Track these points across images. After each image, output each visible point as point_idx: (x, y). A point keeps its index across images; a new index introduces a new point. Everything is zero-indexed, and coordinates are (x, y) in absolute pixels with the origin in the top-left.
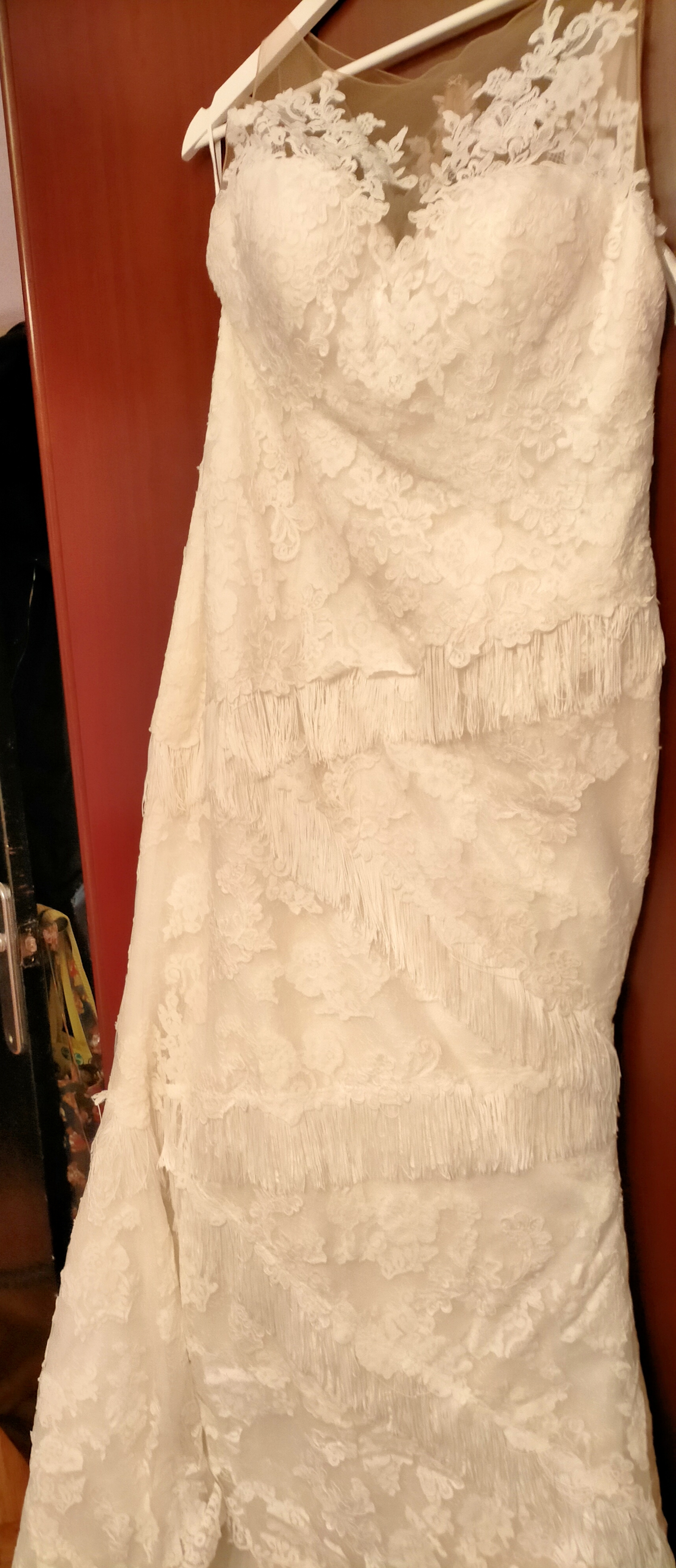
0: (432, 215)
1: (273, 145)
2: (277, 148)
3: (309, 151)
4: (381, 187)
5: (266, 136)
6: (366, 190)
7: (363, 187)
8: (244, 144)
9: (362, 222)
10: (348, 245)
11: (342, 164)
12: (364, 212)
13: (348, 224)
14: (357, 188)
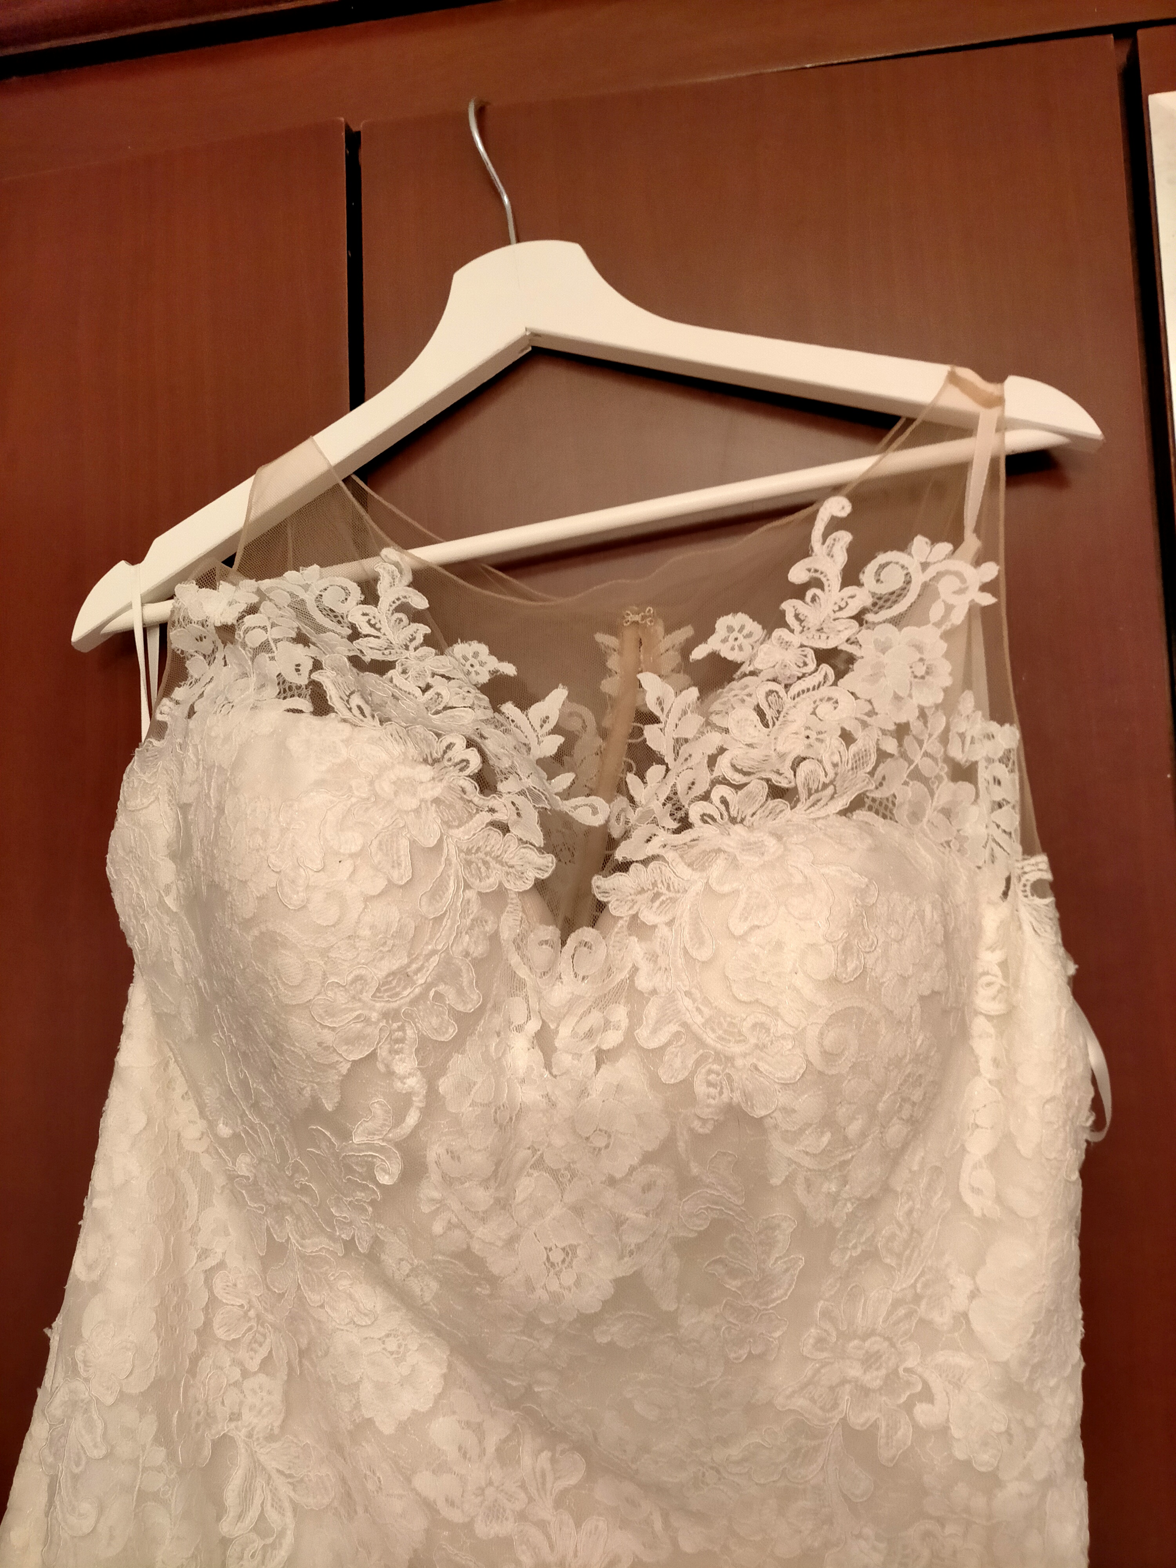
0: (642, 891)
1: (281, 680)
2: (290, 688)
3: (367, 710)
4: (535, 815)
5: (264, 657)
6: (500, 817)
7: (492, 810)
8: (209, 658)
9: (490, 883)
10: (459, 934)
11: (445, 752)
12: (493, 863)
13: (458, 888)
14: (479, 810)
